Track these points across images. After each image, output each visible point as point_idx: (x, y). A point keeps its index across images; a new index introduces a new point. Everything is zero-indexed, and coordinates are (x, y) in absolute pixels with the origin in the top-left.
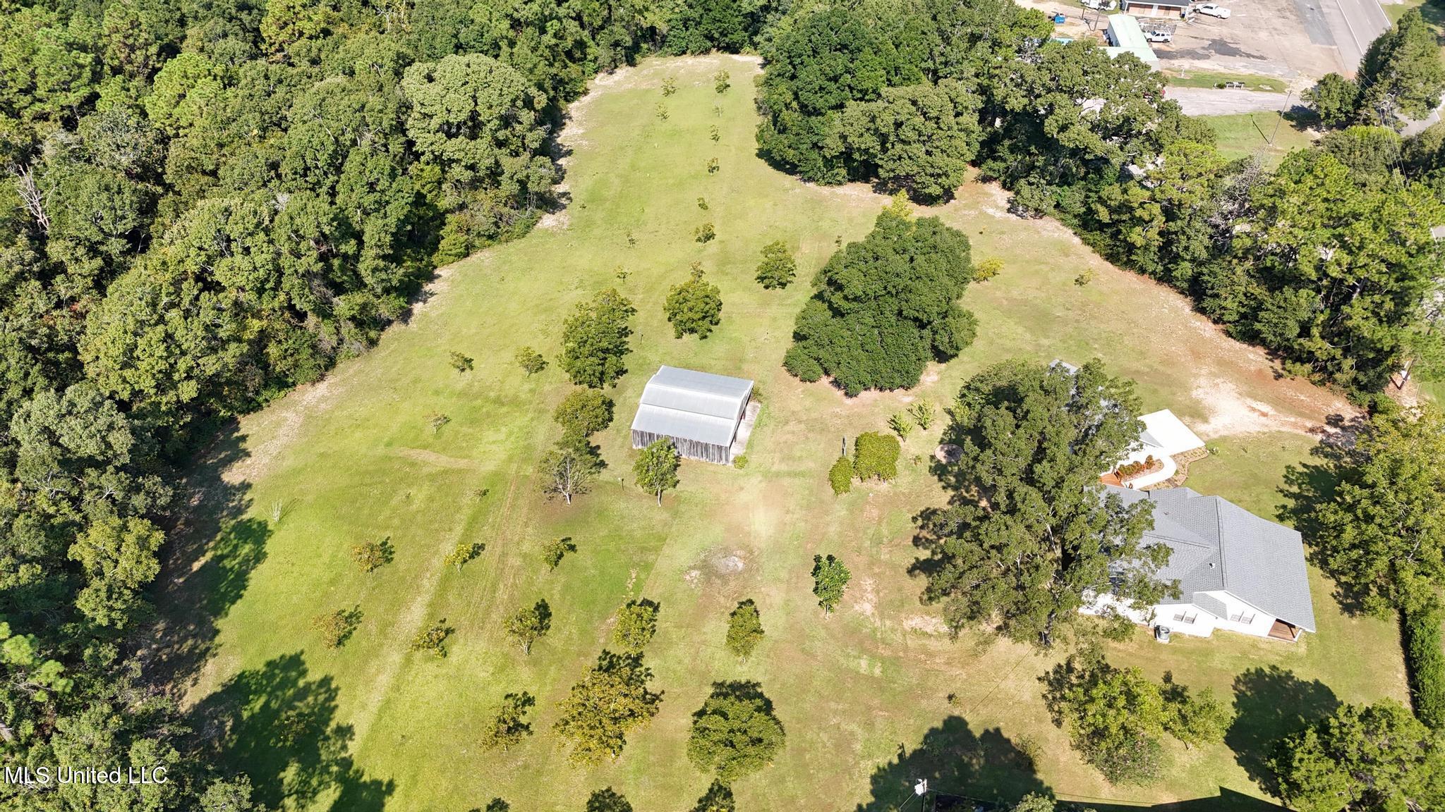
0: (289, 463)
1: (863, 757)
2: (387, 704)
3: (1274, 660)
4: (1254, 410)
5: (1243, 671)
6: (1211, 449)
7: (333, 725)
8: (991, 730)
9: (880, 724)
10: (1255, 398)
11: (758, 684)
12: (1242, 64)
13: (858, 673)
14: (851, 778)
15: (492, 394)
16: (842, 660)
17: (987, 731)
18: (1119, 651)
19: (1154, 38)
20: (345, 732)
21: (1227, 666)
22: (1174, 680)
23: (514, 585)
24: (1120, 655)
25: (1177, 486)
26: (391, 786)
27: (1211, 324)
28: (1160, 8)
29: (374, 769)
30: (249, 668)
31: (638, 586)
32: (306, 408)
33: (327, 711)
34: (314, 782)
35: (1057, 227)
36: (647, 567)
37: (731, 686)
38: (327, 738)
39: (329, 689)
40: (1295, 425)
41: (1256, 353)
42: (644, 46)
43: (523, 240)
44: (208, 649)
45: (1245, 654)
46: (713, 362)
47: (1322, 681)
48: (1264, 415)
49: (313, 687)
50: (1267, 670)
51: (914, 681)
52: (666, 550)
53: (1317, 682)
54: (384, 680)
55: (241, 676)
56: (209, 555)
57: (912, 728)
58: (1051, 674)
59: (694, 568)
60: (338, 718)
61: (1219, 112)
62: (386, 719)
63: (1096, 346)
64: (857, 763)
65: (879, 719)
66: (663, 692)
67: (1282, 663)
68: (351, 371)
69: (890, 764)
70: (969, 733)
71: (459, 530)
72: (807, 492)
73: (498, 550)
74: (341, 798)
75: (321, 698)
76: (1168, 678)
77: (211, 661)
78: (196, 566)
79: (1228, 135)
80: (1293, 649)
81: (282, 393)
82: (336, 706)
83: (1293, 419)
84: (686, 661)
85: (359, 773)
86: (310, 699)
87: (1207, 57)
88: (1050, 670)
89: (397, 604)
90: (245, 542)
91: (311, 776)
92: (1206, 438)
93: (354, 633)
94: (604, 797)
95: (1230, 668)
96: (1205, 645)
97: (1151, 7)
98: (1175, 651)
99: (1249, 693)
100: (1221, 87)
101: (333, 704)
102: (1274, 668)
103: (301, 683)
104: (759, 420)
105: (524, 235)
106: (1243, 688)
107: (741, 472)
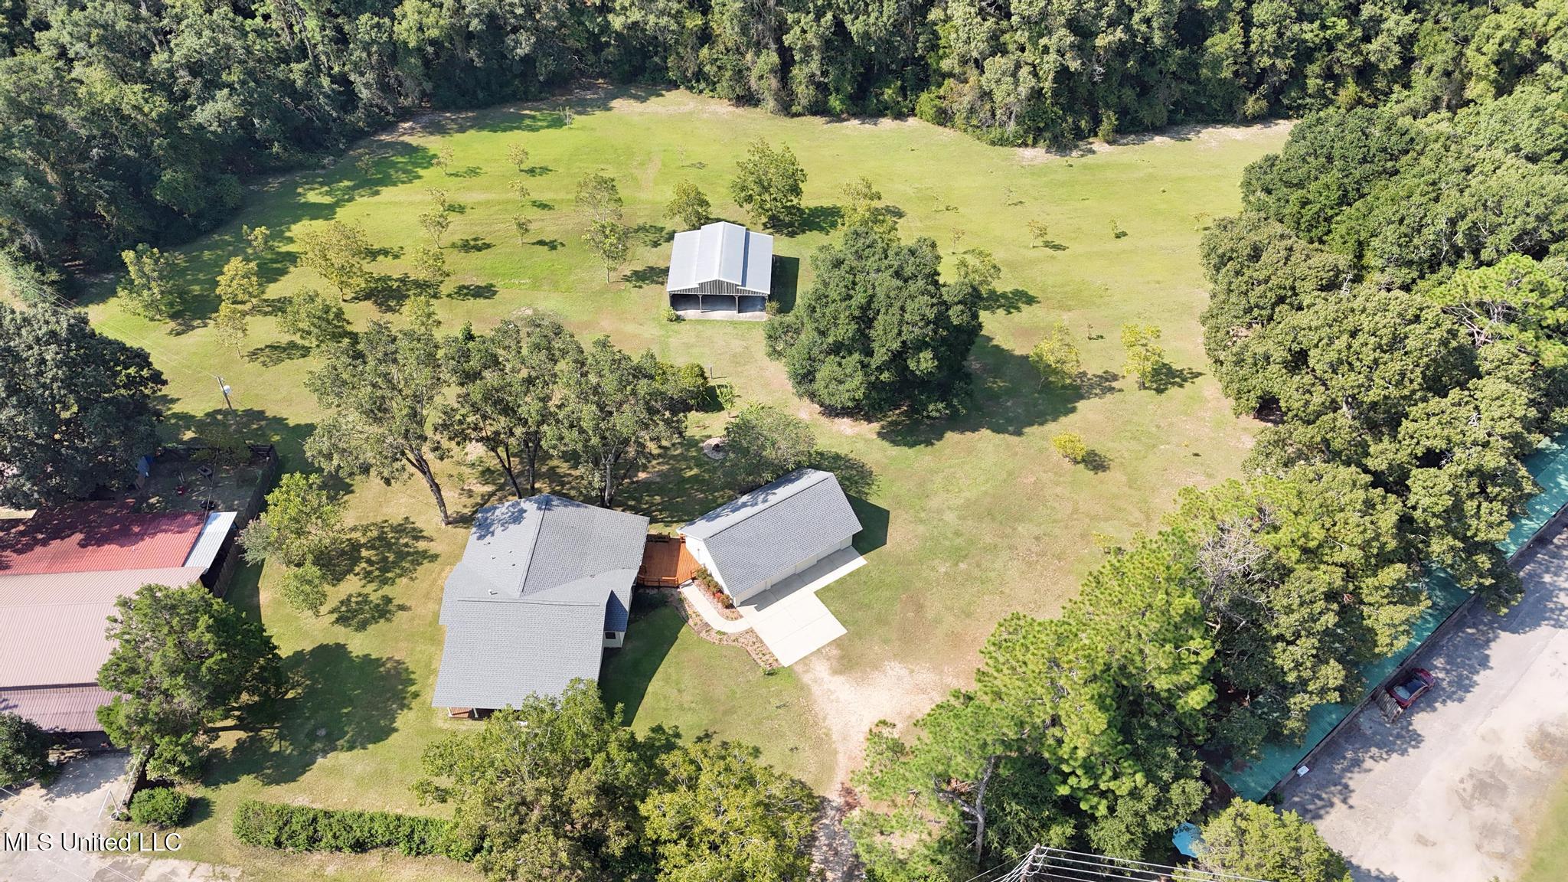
0: (635, 118)
2: (397, 204)
3: (427, 696)
5: (412, 669)
6: (778, 673)
7: (381, 188)
20: (377, 194)
21: (418, 656)
22: (399, 613)
29: (343, 211)
31: (511, 287)
32: (701, 109)
33: (394, 184)
34: (338, 193)
36: (535, 287)
38: (371, 189)
45: (433, 671)
47: (394, 735)
50: (413, 688)
52: (554, 295)
53: (395, 730)
56: (536, 113)
58: (411, 526)
60: (385, 190)
62: (384, 206)
67: (423, 702)
68: (753, 116)
73: (546, 217)
75: (405, 179)
78: (526, 112)
81: (712, 94)
82: (397, 186)
85: (342, 206)
89: (489, 188)
90: (548, 122)
91: (342, 190)
92: (799, 668)
93: (461, 178)
95: (418, 658)
102: (416, 695)
104: (742, 323)
105: (993, 143)
106: (388, 666)
107: (665, 321)
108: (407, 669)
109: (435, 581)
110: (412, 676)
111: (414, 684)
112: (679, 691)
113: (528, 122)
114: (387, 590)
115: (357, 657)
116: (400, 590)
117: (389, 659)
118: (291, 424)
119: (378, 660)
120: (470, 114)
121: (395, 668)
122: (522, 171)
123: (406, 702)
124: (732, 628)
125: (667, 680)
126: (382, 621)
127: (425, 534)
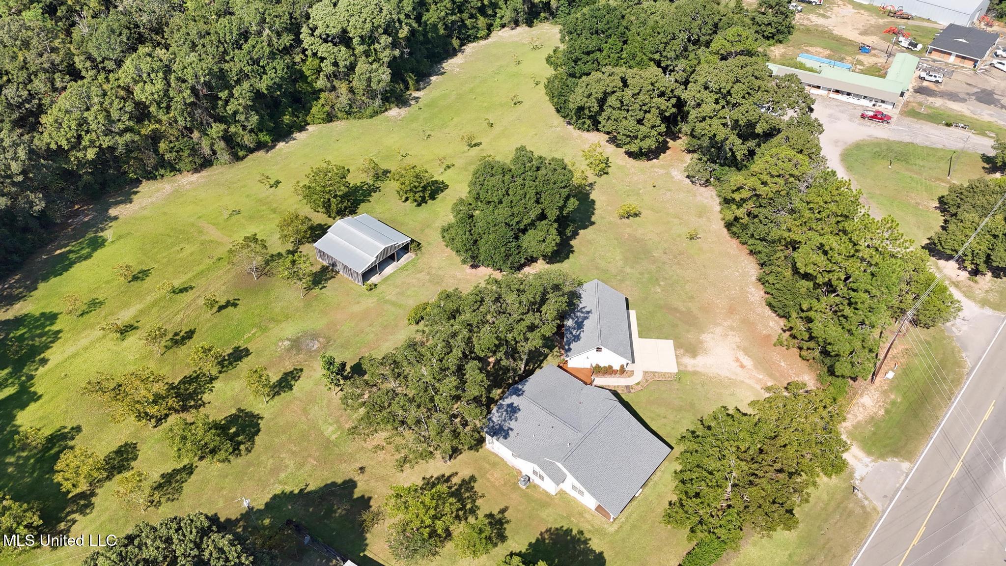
0: (145, 213)
1: (279, 483)
2: (75, 355)
3: (585, 527)
4: (738, 360)
5: (558, 526)
6: (680, 377)
7: (42, 356)
8: (366, 497)
9: (307, 467)
10: (746, 352)
11: (262, 418)
12: (989, 112)
13: (322, 433)
14: (262, 491)
15: (275, 205)
16: (320, 422)
17: (363, 496)
18: (489, 481)
19: (927, 78)
20: (44, 361)
21: (551, 519)
22: (506, 514)
23: (188, 316)
24: (488, 484)
25: (630, 392)
26: (40, 397)
27: (762, 293)
28: (957, 56)
29: (38, 387)
30: (33, 313)
31: (250, 340)
32: (179, 185)
33: (47, 347)
34: (10, 381)
35: (712, 197)
36: (264, 330)
37: (247, 413)
38: (34, 362)
39: (56, 337)
40: (759, 381)
41: (777, 323)
42: (543, 15)
43: (369, 120)
44: (25, 296)
45: (568, 517)
46: (411, 222)
47: (606, 555)
48: (742, 366)
49: (50, 333)
50: (574, 532)
51: (350, 451)
52: (283, 325)
53: (601, 553)
54: (84, 342)
55: (26, 315)
56: (68, 248)
57: (323, 477)
58: (433, 479)
59: (288, 339)
60: (47, 354)
61: (928, 144)
62: (68, 363)
63: (662, 283)
64: (274, 484)
65: (309, 465)
66: (209, 403)
67: (590, 531)
68: (217, 171)
69: (292, 492)
70: (353, 493)
71: (190, 275)
72: (393, 317)
73: (198, 293)
74: (14, 394)
75: (49, 340)
76: (503, 511)
77: (21, 302)
78: (58, 252)
79: (917, 162)
80: (606, 526)
81: (172, 174)
82: (52, 347)
83: (761, 377)
84: (236, 390)
85: (32, 385)
86: (44, 338)
87: (964, 100)
88: (435, 476)
89: (126, 305)
90: (88, 247)
91: (10, 378)
92: (682, 368)
93: (93, 312)
94: (130, 447)
95: (552, 520)
96: (548, 500)
97: (950, 54)
98: (525, 495)
99: (547, 541)
100: (948, 125)
101: (52, 345)
102: (581, 532)
103: (47, 329)
104: (406, 266)
105: (371, 117)
106: (546, 537)
107: (367, 293)
108: (557, 529)
109: (494, 486)
110: (565, 528)
111: (571, 530)
112: (665, 417)
113: (72, 256)
114: (481, 514)
115: (527, 550)
116: (486, 506)
117: (541, 534)
118: (262, 507)
119: (538, 540)
120: (17, 277)
121: (551, 534)
122: (130, 282)
123: (583, 539)
124: (638, 377)
125: (653, 419)
126: (506, 526)
127: (447, 475)
